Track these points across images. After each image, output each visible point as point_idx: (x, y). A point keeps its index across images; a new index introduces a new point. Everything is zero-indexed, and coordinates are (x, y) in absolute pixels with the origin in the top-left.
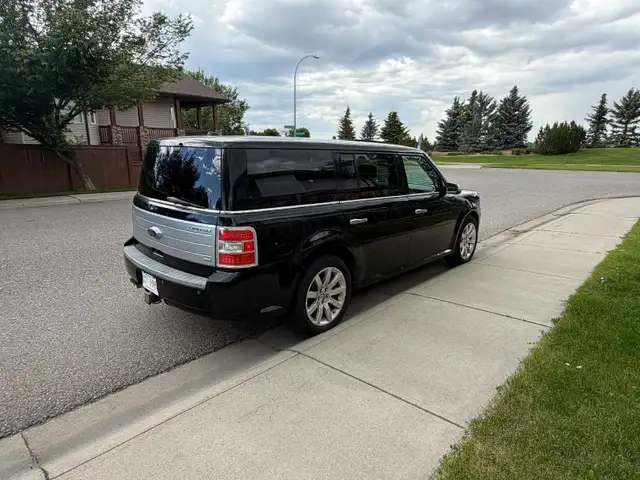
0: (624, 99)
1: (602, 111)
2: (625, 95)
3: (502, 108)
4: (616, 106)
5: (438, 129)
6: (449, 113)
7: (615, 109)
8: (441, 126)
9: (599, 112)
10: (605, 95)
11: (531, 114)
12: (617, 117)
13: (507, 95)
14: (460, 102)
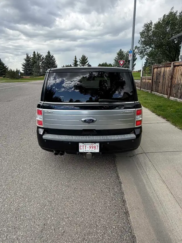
0: (82, 58)
1: (76, 61)
2: (82, 56)
3: (46, 59)
4: (80, 60)
5: (22, 67)
6: (26, 60)
7: (80, 61)
8: (23, 65)
9: (75, 62)
10: (76, 56)
11: (56, 61)
12: (81, 64)
13: (47, 54)
14: (29, 56)
